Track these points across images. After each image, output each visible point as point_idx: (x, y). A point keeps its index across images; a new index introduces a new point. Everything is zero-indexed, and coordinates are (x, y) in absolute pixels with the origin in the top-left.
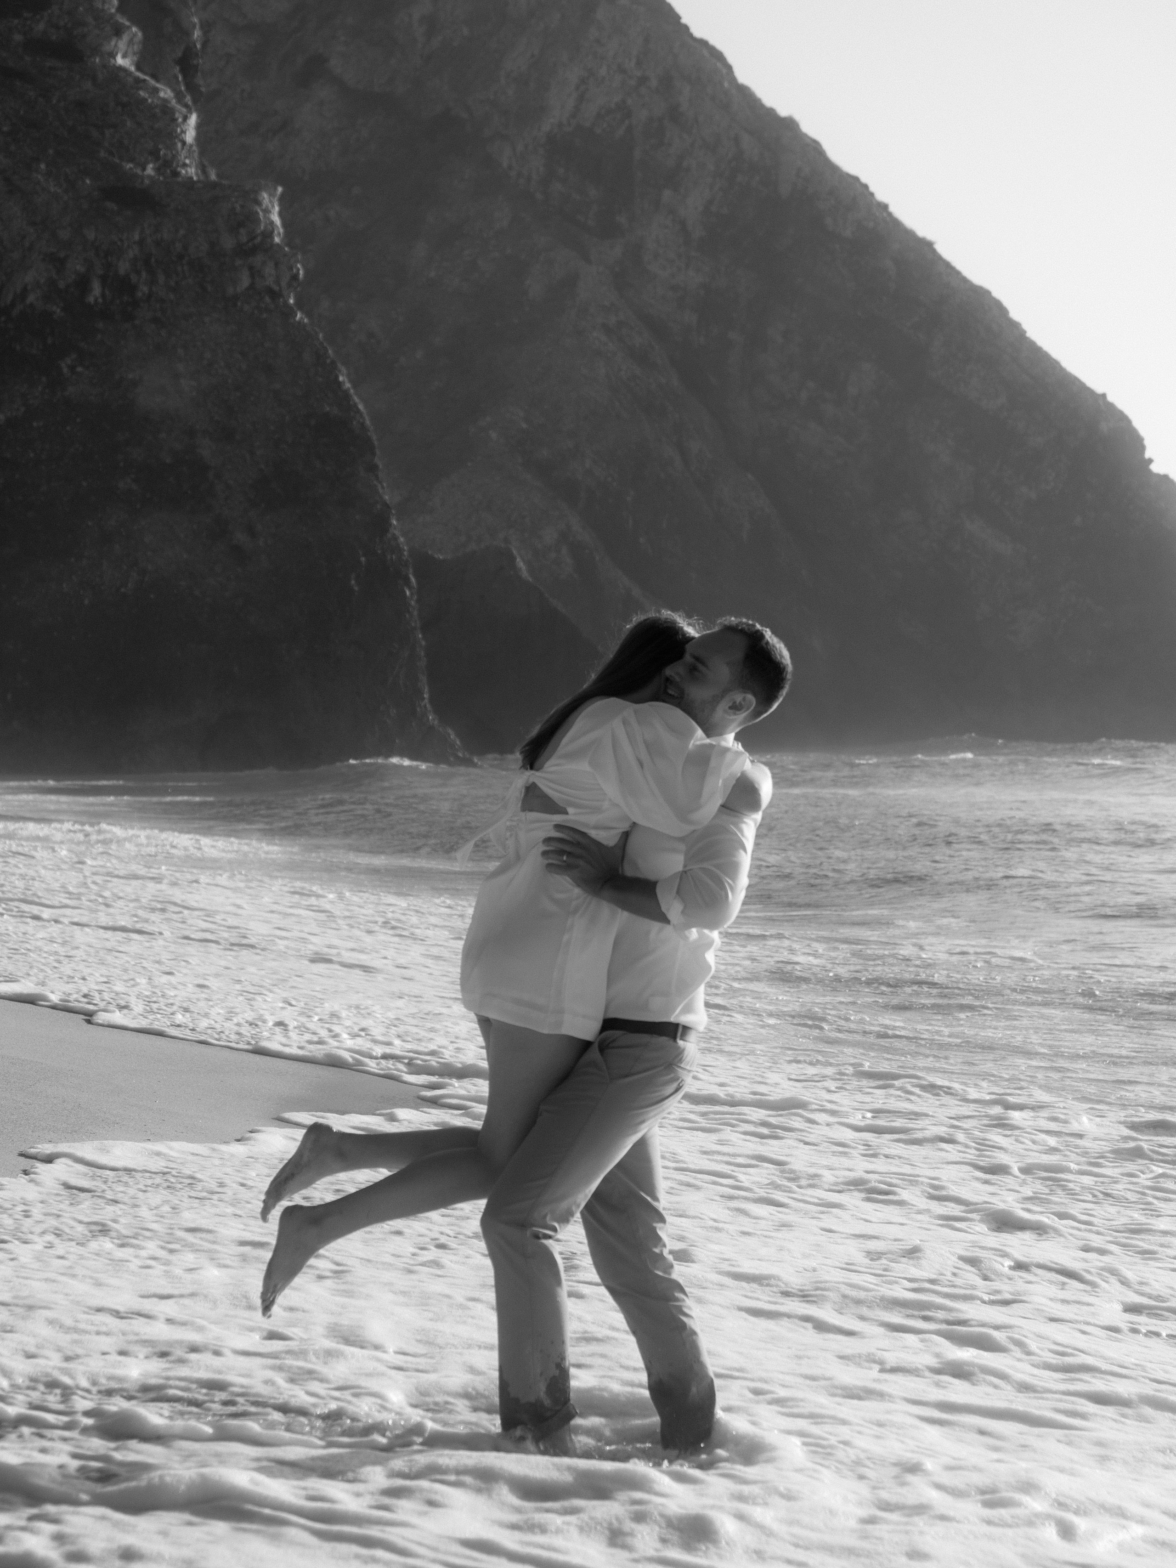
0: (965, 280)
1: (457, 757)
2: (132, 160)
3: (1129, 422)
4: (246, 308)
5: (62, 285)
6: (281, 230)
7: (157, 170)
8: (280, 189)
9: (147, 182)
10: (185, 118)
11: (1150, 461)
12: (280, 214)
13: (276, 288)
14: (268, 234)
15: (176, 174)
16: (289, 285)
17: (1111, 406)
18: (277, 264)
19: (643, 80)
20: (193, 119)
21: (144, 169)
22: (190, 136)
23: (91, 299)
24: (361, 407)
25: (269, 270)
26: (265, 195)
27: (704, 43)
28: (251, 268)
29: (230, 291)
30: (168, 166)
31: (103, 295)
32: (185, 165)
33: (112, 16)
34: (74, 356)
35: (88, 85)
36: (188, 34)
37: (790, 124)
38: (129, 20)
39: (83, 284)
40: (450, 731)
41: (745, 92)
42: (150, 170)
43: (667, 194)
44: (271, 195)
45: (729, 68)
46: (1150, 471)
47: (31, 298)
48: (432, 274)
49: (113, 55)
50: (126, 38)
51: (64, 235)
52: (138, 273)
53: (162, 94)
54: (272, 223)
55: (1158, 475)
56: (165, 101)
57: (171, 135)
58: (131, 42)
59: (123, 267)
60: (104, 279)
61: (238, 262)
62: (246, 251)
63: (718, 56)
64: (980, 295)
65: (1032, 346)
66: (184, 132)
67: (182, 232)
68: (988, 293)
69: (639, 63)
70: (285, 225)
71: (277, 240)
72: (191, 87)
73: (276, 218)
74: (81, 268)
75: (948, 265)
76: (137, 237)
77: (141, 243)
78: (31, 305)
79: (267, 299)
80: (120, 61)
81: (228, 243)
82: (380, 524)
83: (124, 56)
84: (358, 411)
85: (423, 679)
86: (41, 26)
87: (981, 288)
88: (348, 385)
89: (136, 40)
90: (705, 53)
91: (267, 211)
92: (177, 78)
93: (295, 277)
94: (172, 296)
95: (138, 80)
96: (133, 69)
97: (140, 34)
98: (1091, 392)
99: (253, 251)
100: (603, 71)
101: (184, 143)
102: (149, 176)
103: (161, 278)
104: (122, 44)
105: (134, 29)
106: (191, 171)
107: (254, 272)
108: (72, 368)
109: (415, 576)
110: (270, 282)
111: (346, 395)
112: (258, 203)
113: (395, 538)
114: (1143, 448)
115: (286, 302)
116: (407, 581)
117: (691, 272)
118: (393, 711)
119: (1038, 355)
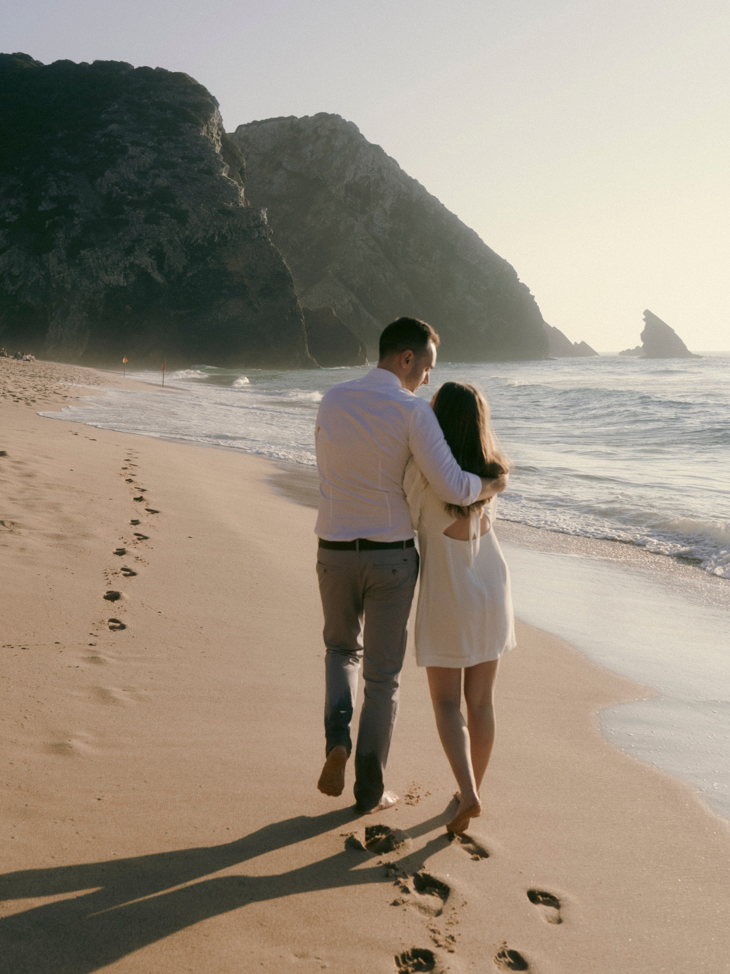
0: (466, 226)
1: (316, 366)
2: (226, 202)
3: (513, 268)
4: (257, 242)
5: (207, 237)
6: (267, 220)
7: (233, 204)
8: (267, 209)
9: (230, 208)
10: (241, 190)
11: (519, 279)
12: (267, 216)
13: (266, 236)
14: (263, 222)
15: (238, 205)
16: (269, 236)
17: (508, 263)
18: (266, 230)
19: (373, 169)
20: (243, 190)
21: (230, 204)
22: (242, 194)
23: (215, 241)
24: (289, 269)
25: (263, 231)
26: (262, 211)
27: (390, 158)
28: (258, 231)
29: (253, 237)
30: (236, 203)
31: (218, 239)
32: (241, 203)
33: (221, 162)
34: (210, 257)
35: (215, 182)
36: (242, 164)
37: (415, 181)
38: (227, 163)
39: (213, 236)
40: (314, 359)
41: (402, 172)
42: (231, 205)
43: (380, 202)
44: (264, 211)
45: (398, 165)
46: (519, 282)
47: (199, 241)
48: (313, 225)
49: (221, 173)
50: (225, 168)
51: (208, 223)
52: (228, 233)
53: (235, 183)
54: (264, 218)
55: (521, 283)
56: (235, 185)
57: (237, 195)
58: (226, 169)
59: (224, 232)
60: (219, 235)
61: (255, 230)
62: (257, 227)
63: (394, 161)
64: (471, 230)
65: (485, 245)
66: (240, 194)
67: (240, 222)
68: (472, 230)
69: (372, 164)
70: (267, 219)
71: (266, 223)
72: (243, 179)
73: (265, 217)
74: (212, 232)
75: (461, 222)
76: (227, 223)
77: (229, 225)
78: (199, 243)
79: (263, 240)
80: (224, 174)
81: (252, 224)
82: (294, 301)
83: (225, 173)
84: (288, 270)
85: (307, 345)
86: (202, 165)
87: (471, 229)
88: (285, 263)
89: (228, 168)
90: (391, 161)
91: (263, 215)
92: (239, 176)
93: (271, 233)
94: (237, 239)
95: (228, 180)
96: (227, 176)
97: (229, 167)
98: (502, 259)
99: (259, 227)
100: (362, 166)
101: (240, 197)
102: (232, 207)
103: (234, 234)
104: (224, 170)
105: (227, 165)
106: (242, 204)
107: (259, 232)
108: (210, 260)
109: (304, 315)
110: (264, 235)
111: (285, 266)
112: (261, 213)
113: (298, 305)
114: (517, 275)
115: (268, 240)
116: (302, 318)
117: (387, 224)
118: (298, 354)
119: (486, 247)
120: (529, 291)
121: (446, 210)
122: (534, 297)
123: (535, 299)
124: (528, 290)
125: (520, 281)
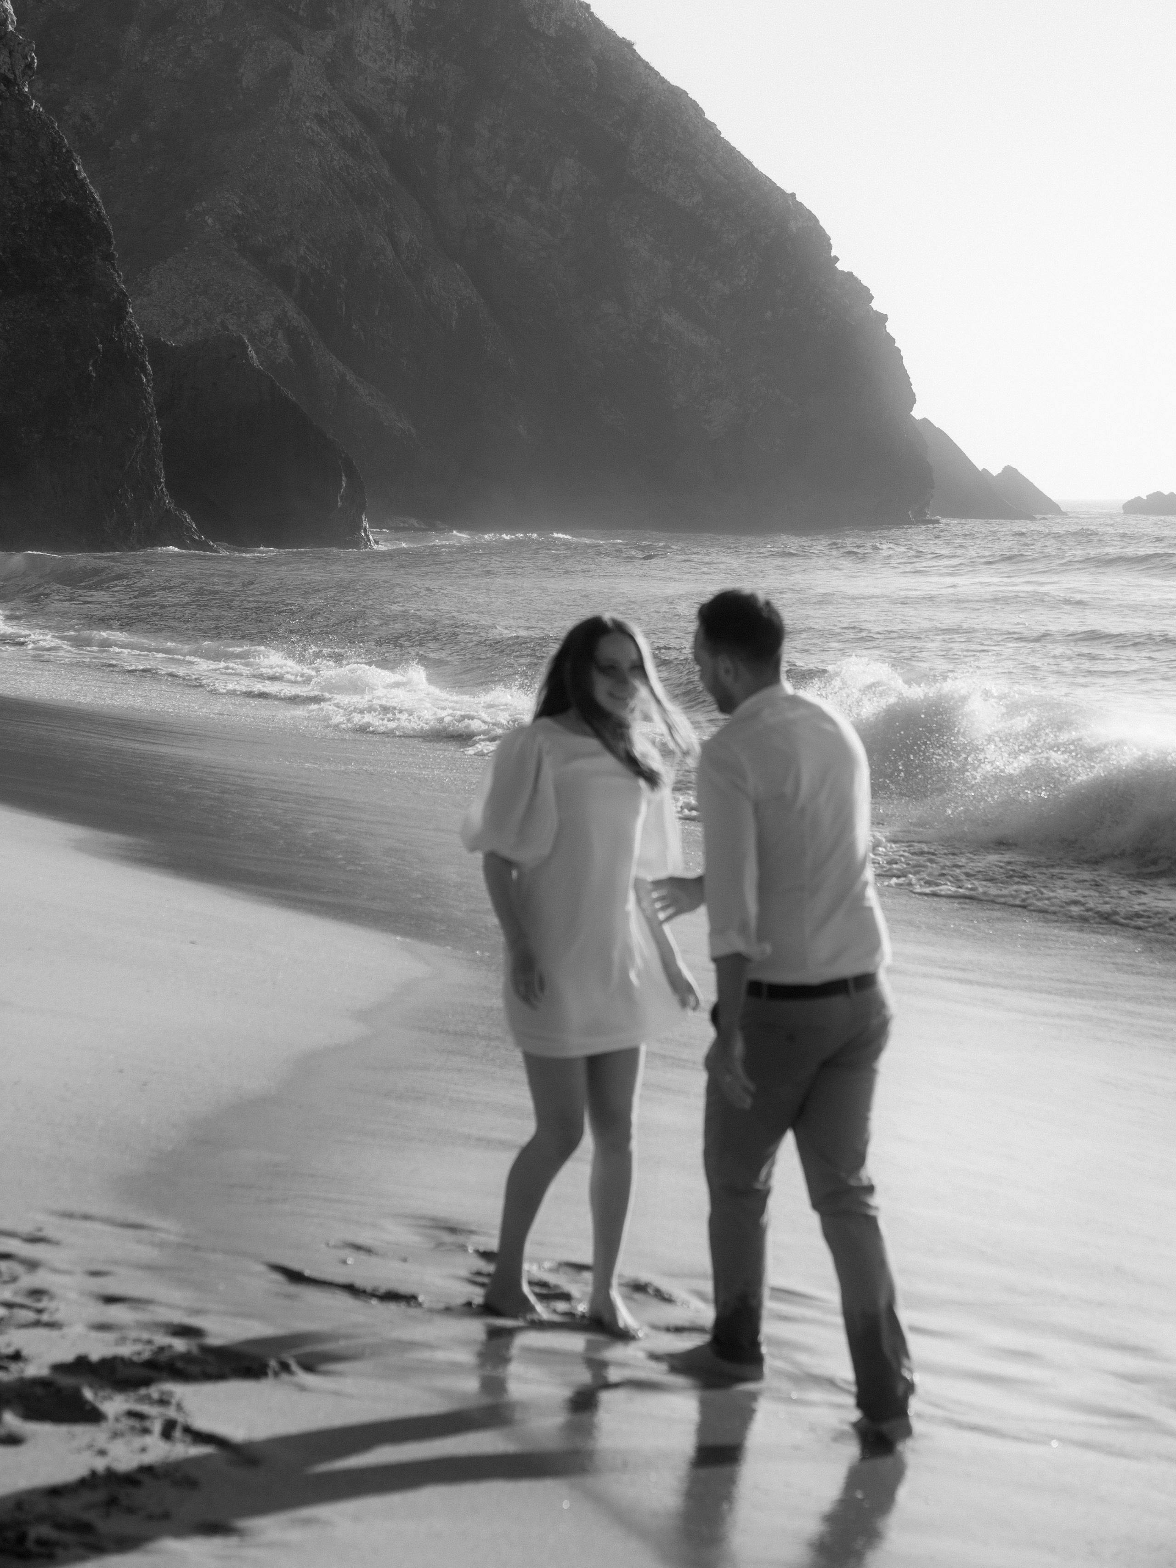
0: (663, 81)
3: (816, 221)
6: (14, 18)
11: (836, 259)
13: (11, 76)
14: (3, 22)
16: (24, 74)
17: (800, 206)
18: (11, 53)
24: (96, 196)
25: (4, 58)
40: (186, 515)
46: (835, 269)
48: (146, 59)
54: (6, 10)
55: (844, 273)
64: (678, 94)
65: (726, 145)
68: (685, 94)
70: (17, 13)
71: (10, 28)
73: (9, 6)
75: (647, 65)
79: (2, 87)
82: (117, 312)
84: (94, 201)
85: (160, 464)
87: (679, 88)
88: (83, 175)
93: (29, 66)
98: (782, 192)
109: (151, 363)
110: (5, 69)
111: (83, 185)
113: (132, 326)
114: (830, 247)
115: (20, 91)
116: (143, 368)
117: (401, 66)
118: (131, 495)
119: (732, 155)
120: (872, 298)
121: (598, 23)
122: (885, 318)
123: (889, 325)
124: (866, 295)
125: (840, 266)
